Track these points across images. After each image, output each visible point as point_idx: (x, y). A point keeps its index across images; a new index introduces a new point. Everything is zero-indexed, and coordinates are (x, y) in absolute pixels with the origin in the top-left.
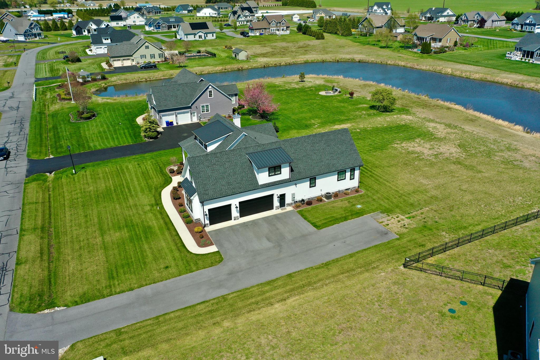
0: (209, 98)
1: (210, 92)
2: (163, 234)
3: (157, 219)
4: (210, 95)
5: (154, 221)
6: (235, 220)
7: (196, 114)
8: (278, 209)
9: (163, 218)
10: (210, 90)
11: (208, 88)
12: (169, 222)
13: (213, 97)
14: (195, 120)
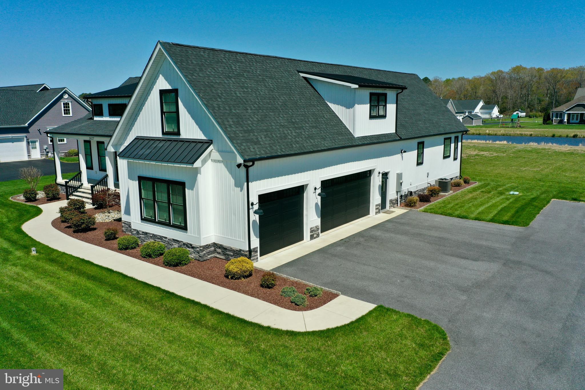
0: (63, 115)
1: (66, 105)
2: (106, 303)
3: (45, 273)
4: (67, 112)
5: (37, 281)
6: (312, 237)
7: (38, 144)
8: (379, 212)
9: (70, 269)
10: (66, 101)
11: (61, 97)
12: (105, 273)
13: (71, 115)
14: (36, 155)
